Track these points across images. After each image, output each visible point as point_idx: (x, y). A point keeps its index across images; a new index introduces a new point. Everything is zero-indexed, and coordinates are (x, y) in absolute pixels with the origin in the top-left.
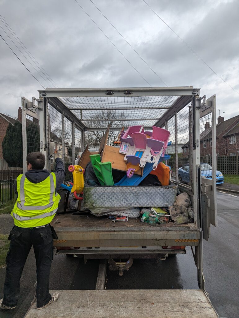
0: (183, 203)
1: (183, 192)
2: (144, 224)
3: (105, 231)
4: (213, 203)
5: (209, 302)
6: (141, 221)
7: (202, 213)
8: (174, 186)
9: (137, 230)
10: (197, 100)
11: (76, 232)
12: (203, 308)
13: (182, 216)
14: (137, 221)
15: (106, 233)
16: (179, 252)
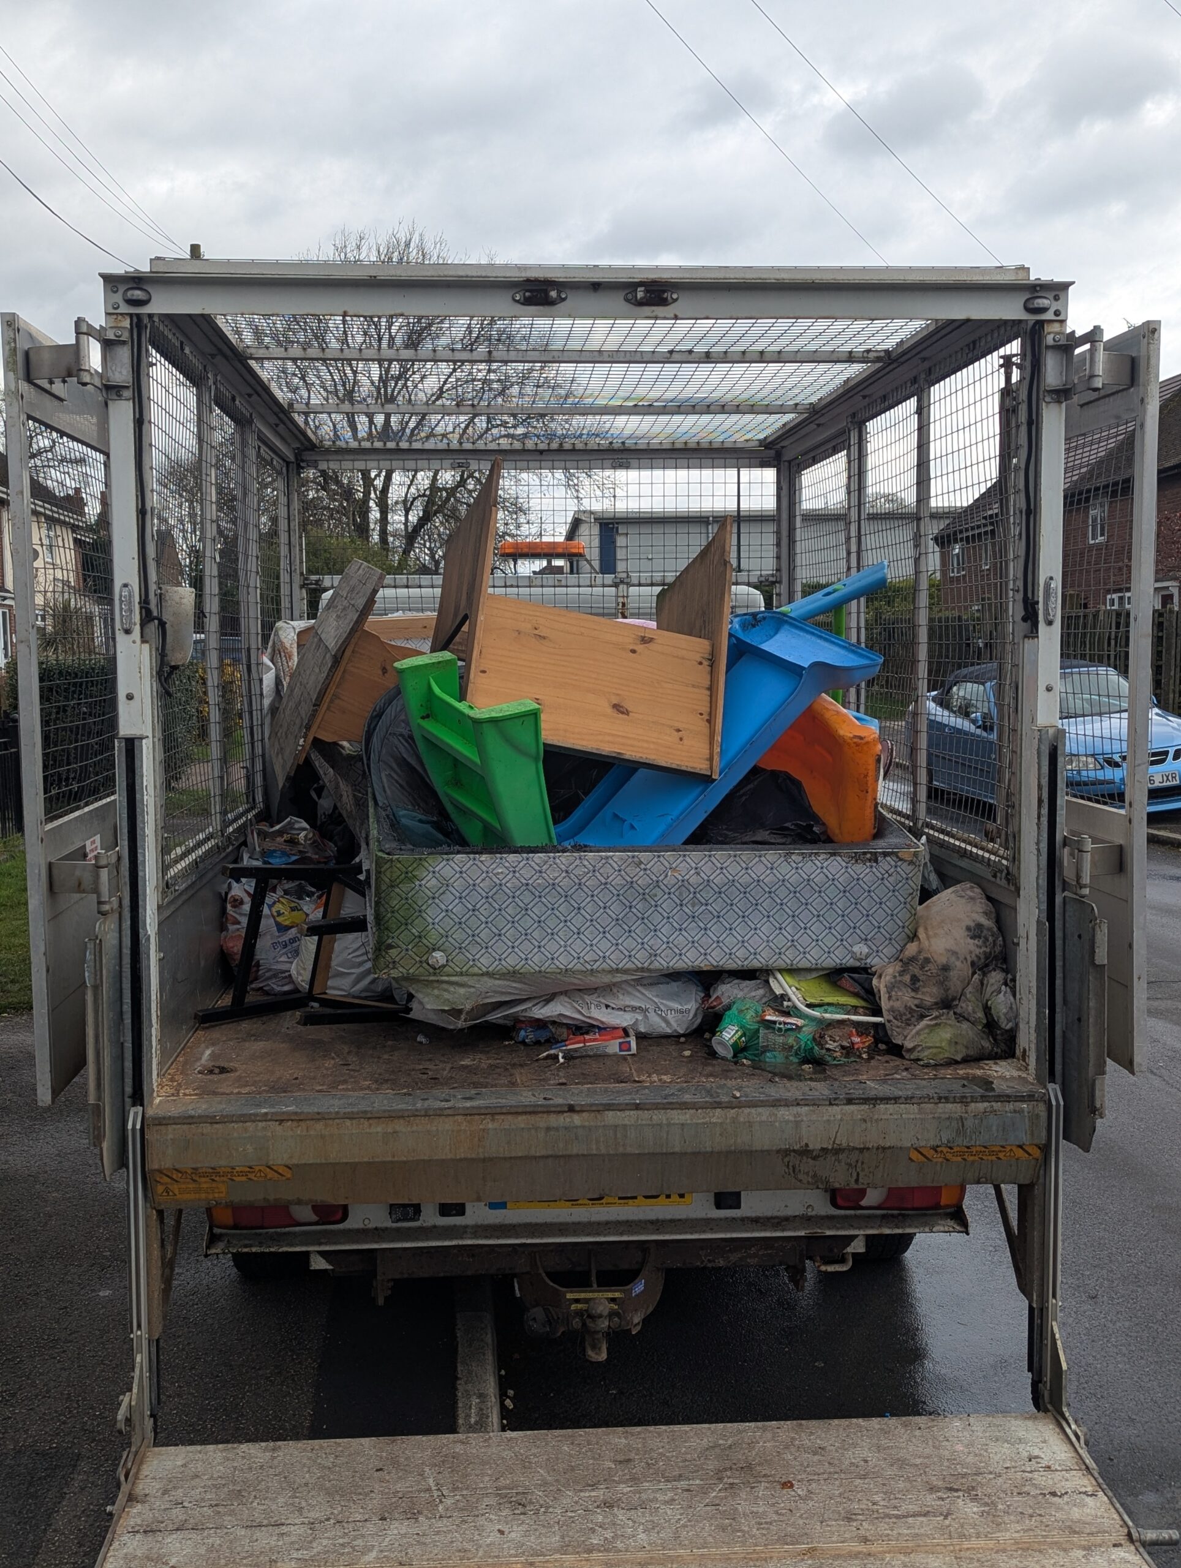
0: (954, 948)
1: (958, 882)
2: (734, 1067)
3: (516, 1112)
4: (1123, 946)
5: (1087, 1468)
6: (713, 1054)
7: (1065, 1002)
8: (909, 846)
9: (698, 1099)
10: (1053, 347)
11: (351, 1117)
12: (1054, 1494)
13: (952, 1021)
14: (687, 1053)
15: (521, 1118)
16: (925, 1224)
